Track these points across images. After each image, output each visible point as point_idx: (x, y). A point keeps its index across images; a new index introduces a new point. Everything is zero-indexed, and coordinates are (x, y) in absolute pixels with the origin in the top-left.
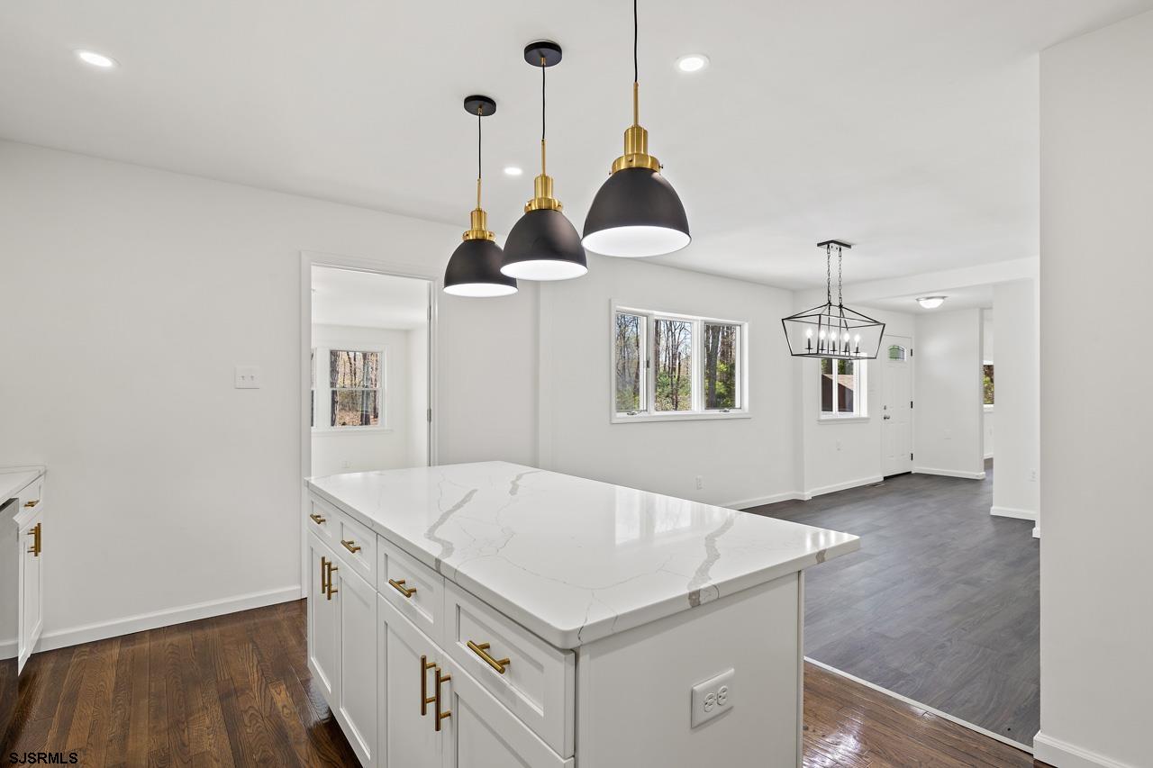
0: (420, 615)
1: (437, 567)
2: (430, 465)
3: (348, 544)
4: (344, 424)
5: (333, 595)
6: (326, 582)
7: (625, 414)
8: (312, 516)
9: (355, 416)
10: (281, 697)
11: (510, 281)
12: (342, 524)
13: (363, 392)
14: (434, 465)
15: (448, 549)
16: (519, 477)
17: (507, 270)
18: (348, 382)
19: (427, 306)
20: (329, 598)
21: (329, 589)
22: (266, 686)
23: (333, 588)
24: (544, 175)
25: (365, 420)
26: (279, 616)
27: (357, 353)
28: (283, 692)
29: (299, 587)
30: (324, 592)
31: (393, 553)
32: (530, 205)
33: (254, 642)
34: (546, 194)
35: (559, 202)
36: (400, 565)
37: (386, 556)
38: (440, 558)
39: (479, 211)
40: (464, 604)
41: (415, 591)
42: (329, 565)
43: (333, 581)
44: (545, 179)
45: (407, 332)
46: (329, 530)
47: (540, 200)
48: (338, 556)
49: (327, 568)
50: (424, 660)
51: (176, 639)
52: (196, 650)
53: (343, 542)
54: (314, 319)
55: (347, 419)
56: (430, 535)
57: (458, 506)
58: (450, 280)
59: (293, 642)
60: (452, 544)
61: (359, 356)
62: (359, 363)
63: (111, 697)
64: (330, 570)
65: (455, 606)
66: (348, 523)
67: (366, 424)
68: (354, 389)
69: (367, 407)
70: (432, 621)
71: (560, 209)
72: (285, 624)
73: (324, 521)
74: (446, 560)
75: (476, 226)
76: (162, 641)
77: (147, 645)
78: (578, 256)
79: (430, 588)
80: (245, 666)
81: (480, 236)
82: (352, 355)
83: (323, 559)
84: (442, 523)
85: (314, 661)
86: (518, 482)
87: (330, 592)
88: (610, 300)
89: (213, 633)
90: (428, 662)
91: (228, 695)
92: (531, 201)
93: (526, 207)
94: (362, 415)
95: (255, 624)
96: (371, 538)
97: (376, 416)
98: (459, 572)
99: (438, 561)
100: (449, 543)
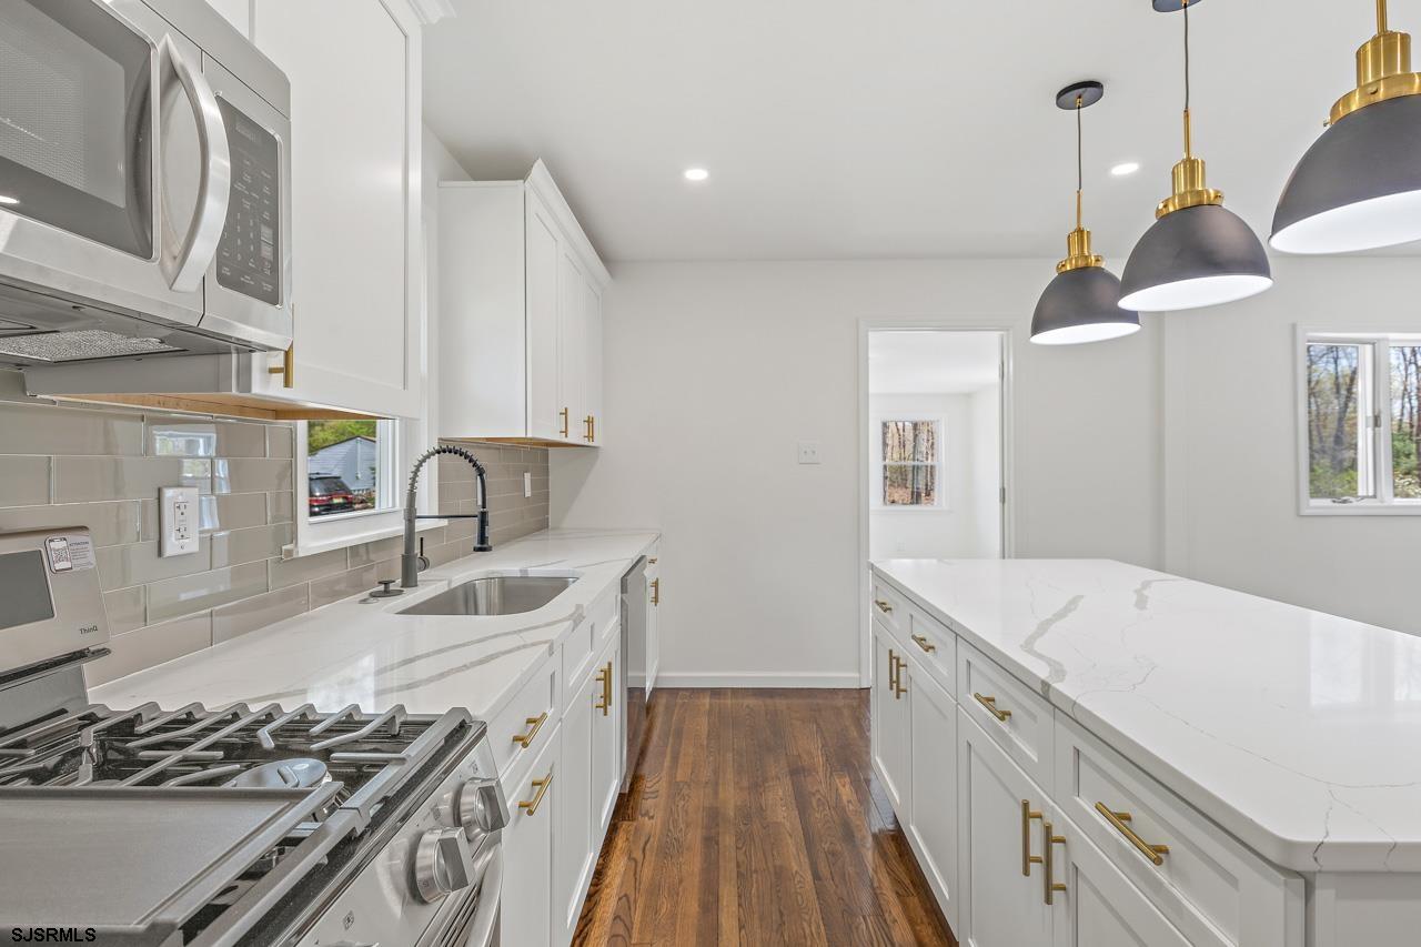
0: (1018, 747)
1: (1044, 692)
2: (1004, 557)
3: (920, 641)
4: (893, 502)
5: (902, 694)
6: (895, 678)
7: (1327, 502)
8: (877, 602)
9: (904, 494)
10: (846, 792)
11: (1131, 317)
12: (912, 616)
13: (914, 467)
14: (1010, 557)
15: (1059, 672)
16: (1146, 585)
17: (1128, 303)
18: (896, 456)
19: (997, 362)
20: (898, 697)
21: (898, 687)
22: (831, 774)
23: (902, 687)
24: (1189, 158)
25: (916, 498)
26: (840, 701)
27: (907, 423)
28: (847, 786)
29: (857, 675)
30: (891, 688)
31: (977, 661)
32: (1165, 206)
33: (818, 725)
34: (1193, 184)
35: (1217, 192)
36: (990, 681)
37: (969, 663)
38: (1047, 680)
39: (1080, 231)
40: (1086, 749)
41: (1010, 714)
42: (898, 659)
43: (902, 679)
44: (1190, 165)
45: (967, 397)
46: (897, 621)
47: (1182, 197)
48: (910, 652)
49: (896, 663)
50: (1026, 805)
51: (751, 702)
52: (769, 717)
53: (914, 637)
54: (872, 389)
55: (896, 497)
56: (1028, 646)
57: (1061, 615)
58: (1038, 326)
59: (854, 733)
60: (1061, 665)
61: (909, 426)
62: (909, 435)
63: (705, 743)
64: (898, 665)
65: (1072, 749)
66: (918, 615)
67: (917, 503)
68: (903, 463)
69: (918, 483)
70: (1036, 760)
71: (1218, 201)
72: (846, 712)
73: (890, 609)
74: (1057, 685)
75: (1075, 251)
76: (740, 701)
77: (729, 702)
78: (1255, 262)
79: (1033, 717)
80: (810, 746)
81: (1081, 264)
82: (900, 425)
83: (891, 651)
84: (1042, 634)
85: (878, 760)
86: (1146, 592)
87: (899, 690)
88: (1294, 326)
89: (781, 703)
90: (1032, 810)
91: (797, 772)
92: (1167, 200)
93: (1158, 211)
94: (913, 493)
95: (818, 704)
96: (950, 639)
97: (928, 494)
98: (1079, 705)
99: (1045, 685)
100: (1058, 663)
